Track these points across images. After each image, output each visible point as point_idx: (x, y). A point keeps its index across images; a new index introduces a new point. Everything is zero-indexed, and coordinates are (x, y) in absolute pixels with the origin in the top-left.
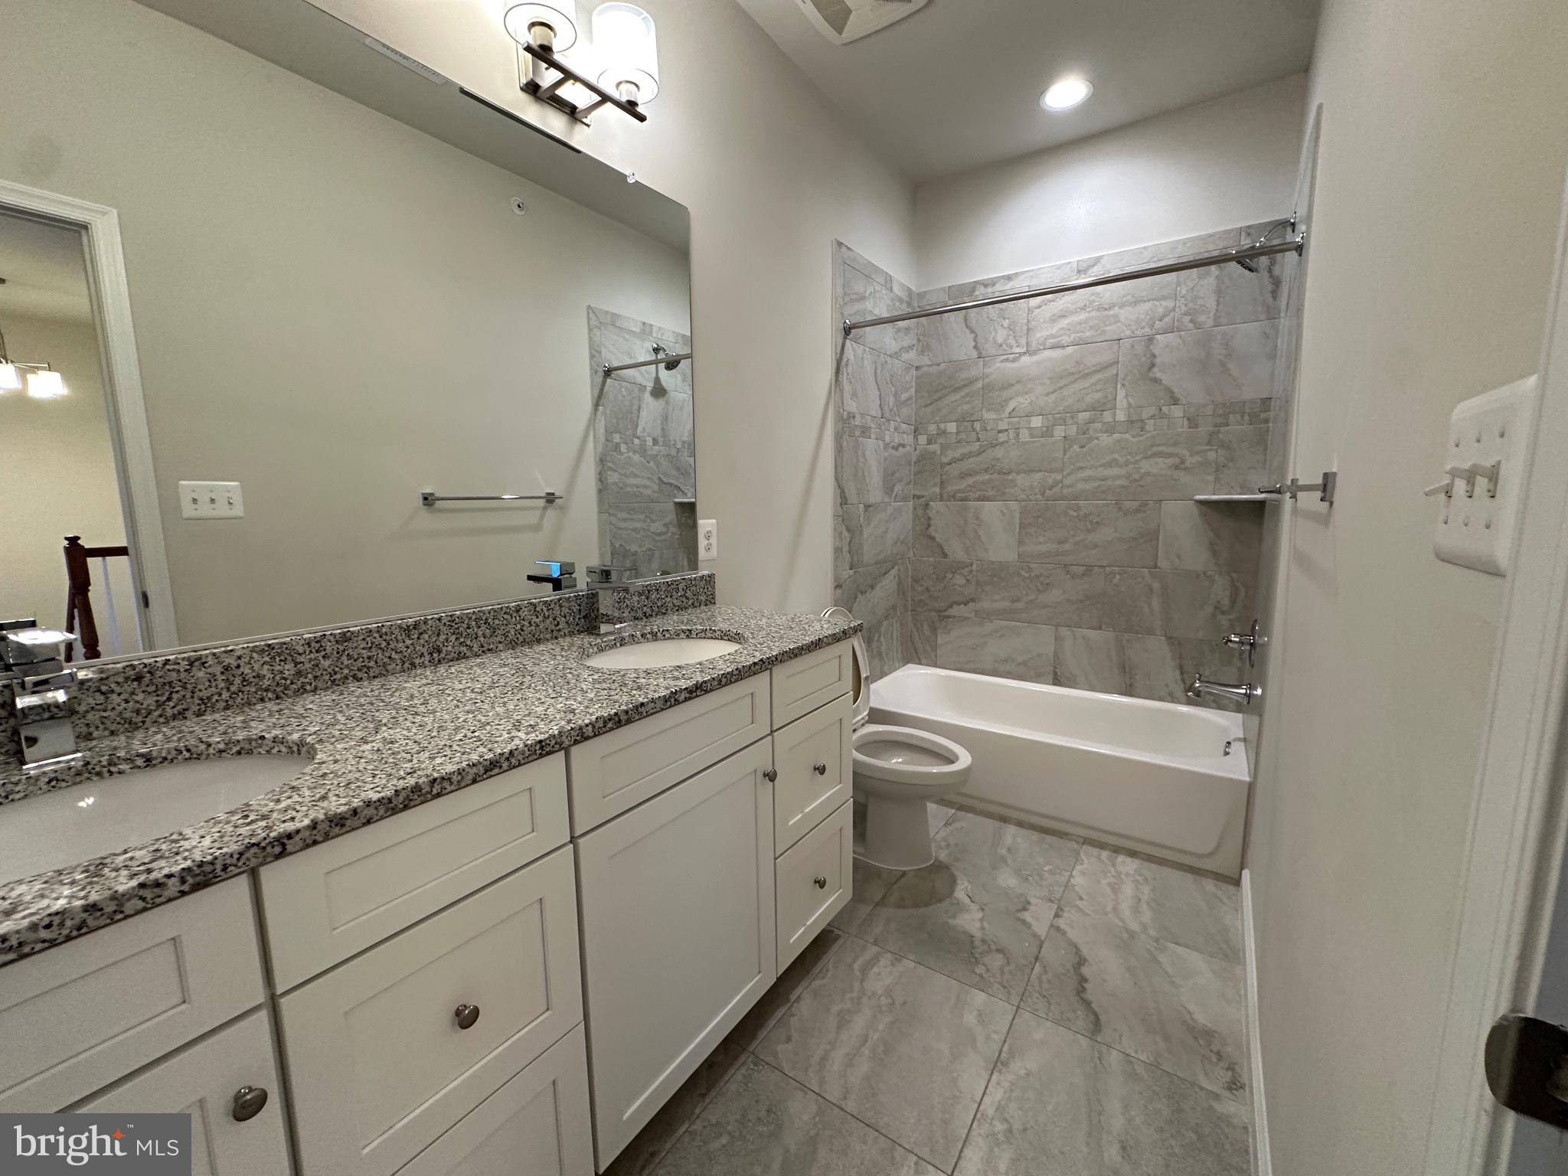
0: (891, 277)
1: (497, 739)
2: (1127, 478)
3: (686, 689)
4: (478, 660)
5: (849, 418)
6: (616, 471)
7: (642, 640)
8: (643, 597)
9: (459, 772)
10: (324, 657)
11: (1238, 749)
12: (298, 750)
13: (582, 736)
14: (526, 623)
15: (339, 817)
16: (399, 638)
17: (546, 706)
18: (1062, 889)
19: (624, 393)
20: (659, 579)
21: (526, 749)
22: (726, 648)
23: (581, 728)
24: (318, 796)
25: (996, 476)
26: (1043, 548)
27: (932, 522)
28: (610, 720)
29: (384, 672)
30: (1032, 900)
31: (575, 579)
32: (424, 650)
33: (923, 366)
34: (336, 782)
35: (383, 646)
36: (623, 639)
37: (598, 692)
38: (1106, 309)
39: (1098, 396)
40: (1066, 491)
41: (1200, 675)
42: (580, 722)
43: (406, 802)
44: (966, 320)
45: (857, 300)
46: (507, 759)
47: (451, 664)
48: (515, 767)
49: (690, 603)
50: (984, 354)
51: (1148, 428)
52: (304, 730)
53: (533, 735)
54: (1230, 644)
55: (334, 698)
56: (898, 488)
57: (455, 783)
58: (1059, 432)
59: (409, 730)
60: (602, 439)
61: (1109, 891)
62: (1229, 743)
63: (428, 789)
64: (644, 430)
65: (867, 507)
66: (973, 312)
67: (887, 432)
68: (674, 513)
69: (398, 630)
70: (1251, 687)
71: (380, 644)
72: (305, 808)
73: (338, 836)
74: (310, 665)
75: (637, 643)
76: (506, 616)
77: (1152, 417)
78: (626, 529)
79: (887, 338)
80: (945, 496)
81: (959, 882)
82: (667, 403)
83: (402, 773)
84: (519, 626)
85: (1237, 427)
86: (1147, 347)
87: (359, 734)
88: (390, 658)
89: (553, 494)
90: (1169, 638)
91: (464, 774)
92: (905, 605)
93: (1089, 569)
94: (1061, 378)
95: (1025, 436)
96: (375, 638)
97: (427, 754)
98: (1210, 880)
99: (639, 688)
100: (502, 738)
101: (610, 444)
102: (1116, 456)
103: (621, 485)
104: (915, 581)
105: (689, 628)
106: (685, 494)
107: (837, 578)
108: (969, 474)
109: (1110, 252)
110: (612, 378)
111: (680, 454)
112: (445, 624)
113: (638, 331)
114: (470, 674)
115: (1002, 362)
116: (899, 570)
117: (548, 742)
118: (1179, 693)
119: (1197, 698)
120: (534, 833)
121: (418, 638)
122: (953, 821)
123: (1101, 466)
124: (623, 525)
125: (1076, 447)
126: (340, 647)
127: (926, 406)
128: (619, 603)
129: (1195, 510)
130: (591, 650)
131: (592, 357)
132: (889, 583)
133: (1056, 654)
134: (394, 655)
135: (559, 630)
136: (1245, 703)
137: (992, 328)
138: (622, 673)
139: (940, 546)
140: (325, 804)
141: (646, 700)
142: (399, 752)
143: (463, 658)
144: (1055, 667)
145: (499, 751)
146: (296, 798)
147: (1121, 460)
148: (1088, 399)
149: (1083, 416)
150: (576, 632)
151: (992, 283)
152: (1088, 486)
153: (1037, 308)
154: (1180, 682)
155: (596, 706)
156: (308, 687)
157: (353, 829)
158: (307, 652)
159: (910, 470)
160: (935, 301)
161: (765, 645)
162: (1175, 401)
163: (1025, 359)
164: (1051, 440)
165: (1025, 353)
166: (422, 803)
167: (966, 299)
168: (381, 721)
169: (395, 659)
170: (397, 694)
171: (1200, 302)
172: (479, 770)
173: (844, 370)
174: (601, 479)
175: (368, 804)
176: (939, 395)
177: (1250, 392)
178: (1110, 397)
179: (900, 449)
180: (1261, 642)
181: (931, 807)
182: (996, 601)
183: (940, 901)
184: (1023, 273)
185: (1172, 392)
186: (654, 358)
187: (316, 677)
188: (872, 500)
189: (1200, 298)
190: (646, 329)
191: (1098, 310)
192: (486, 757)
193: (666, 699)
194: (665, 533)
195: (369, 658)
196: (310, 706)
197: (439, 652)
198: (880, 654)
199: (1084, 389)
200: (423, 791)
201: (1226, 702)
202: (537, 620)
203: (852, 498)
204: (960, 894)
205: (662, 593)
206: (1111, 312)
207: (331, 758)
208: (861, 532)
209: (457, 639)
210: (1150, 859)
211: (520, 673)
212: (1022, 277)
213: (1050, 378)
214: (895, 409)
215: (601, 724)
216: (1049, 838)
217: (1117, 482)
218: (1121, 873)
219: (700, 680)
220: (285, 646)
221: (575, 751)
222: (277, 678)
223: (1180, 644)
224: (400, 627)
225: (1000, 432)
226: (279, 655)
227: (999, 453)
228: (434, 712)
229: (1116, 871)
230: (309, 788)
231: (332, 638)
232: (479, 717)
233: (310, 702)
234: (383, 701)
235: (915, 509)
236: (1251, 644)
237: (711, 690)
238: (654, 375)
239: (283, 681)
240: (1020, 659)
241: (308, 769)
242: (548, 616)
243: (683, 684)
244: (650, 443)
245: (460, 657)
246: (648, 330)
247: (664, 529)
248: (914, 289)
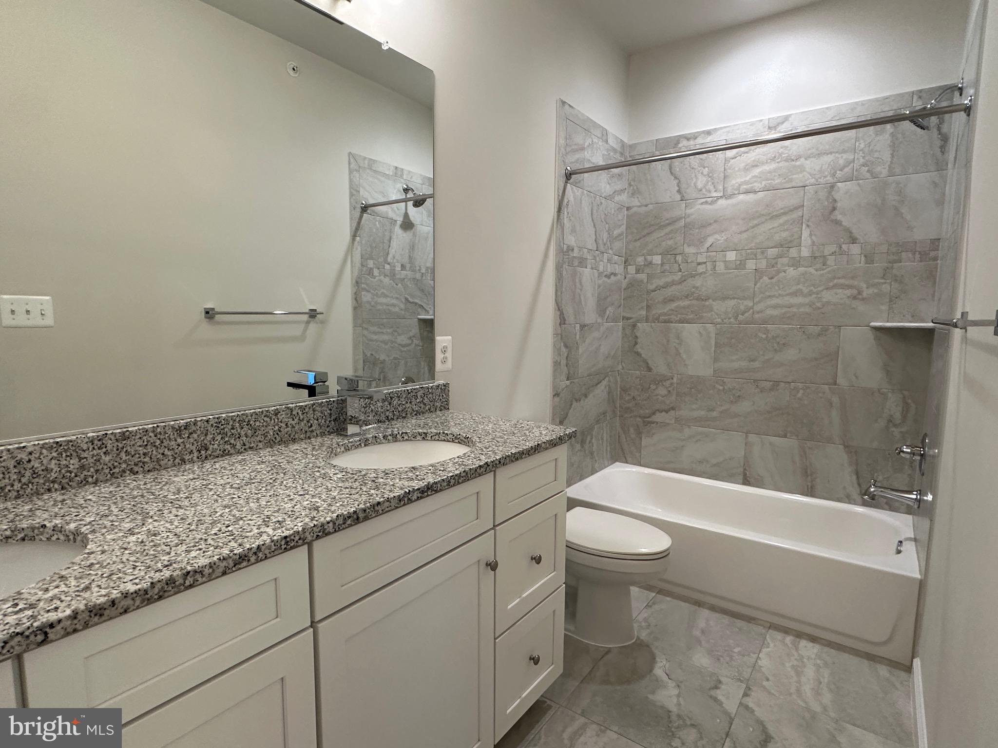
0: (606, 130)
1: (248, 534)
2: (810, 306)
3: (418, 489)
4: (240, 457)
5: (568, 251)
6: (369, 291)
7: (384, 441)
8: (386, 403)
9: (211, 566)
10: (105, 453)
11: (909, 548)
12: (74, 538)
13: (323, 531)
14: (283, 425)
15: (98, 607)
16: (172, 437)
17: (294, 503)
18: (750, 670)
19: (378, 225)
20: (401, 388)
21: (273, 544)
22: (455, 451)
23: (323, 525)
24: (83, 586)
25: (695, 302)
26: (736, 365)
27: (639, 340)
28: (349, 517)
29: (158, 467)
30: (723, 679)
31: (328, 386)
32: (193, 448)
33: (633, 207)
34: (100, 573)
35: (157, 444)
36: (367, 440)
37: (341, 490)
38: (793, 160)
39: (785, 234)
40: (756, 316)
41: (875, 481)
42: (322, 519)
43: (161, 594)
44: (670, 168)
45: (576, 151)
46: (255, 553)
47: (216, 460)
48: (261, 560)
49: (427, 408)
50: (686, 197)
51: (829, 263)
52: (81, 520)
53: (280, 531)
54: (901, 454)
55: (111, 489)
56: (610, 311)
57: (207, 575)
58: (751, 265)
59: (171, 523)
60: (358, 265)
61: (793, 673)
62: (901, 542)
63: (181, 581)
64: (394, 257)
65: (583, 327)
66: (676, 162)
67: (601, 263)
68: (418, 327)
69: (170, 430)
70: (921, 492)
71: (154, 442)
72: (69, 598)
73: (97, 624)
74: (92, 460)
75: (379, 443)
76: (266, 419)
77: (833, 254)
78: (376, 341)
79: (602, 183)
80: (651, 319)
81: (658, 659)
82: (414, 235)
83: (159, 565)
84: (277, 427)
85: (909, 264)
86: (830, 193)
87: (127, 525)
88: (163, 454)
89: (315, 310)
90: (846, 447)
91: (215, 566)
92: (614, 411)
93: (776, 384)
94: (753, 219)
95: (720, 267)
96: (150, 437)
97: (184, 547)
98: (884, 667)
99: (377, 488)
100: (252, 534)
101: (364, 269)
102: (800, 286)
103: (373, 303)
104: (624, 391)
105: (425, 431)
106: (427, 312)
107: (555, 387)
108: (672, 300)
109: (798, 112)
110: (368, 214)
111: (424, 278)
112: (212, 425)
113: (391, 174)
114: (232, 470)
115: (702, 204)
116: (609, 381)
117: (292, 537)
118: (855, 494)
119: (872, 501)
120: (278, 619)
121: (188, 437)
122: (654, 603)
123: (788, 295)
124: (375, 337)
125: (765, 278)
126: (119, 444)
127: (636, 241)
128: (365, 408)
129: (870, 335)
130: (338, 450)
131: (351, 195)
132: (600, 391)
133: (745, 457)
134: (167, 452)
135: (312, 431)
136: (916, 506)
137: (693, 175)
138: (363, 473)
139: (645, 361)
140: (87, 595)
141: (382, 499)
142: (159, 545)
143: (227, 455)
144: (745, 469)
145: (248, 546)
146: (63, 588)
147: (806, 291)
148: (777, 237)
149: (772, 252)
150: (326, 433)
151: (695, 136)
152: (775, 312)
153: (733, 159)
154: (856, 485)
155: (338, 505)
156: (90, 480)
157: (111, 618)
158: (90, 449)
159: (620, 296)
160: (642, 152)
161: (490, 449)
162: (854, 241)
163: (722, 202)
164: (743, 272)
165: (721, 197)
166: (176, 593)
167: (671, 150)
168: (148, 513)
169: (168, 456)
170: (165, 488)
171: (876, 155)
172: (229, 564)
173: (565, 211)
174: (356, 297)
175: (125, 595)
176: (646, 232)
177: (921, 234)
178: (796, 236)
179: (612, 277)
180: (931, 453)
181: (634, 590)
182: (694, 410)
183: (642, 677)
184: (721, 128)
185: (851, 233)
186: (404, 197)
187: (97, 471)
188: (587, 322)
189: (876, 151)
190: (398, 172)
191: (786, 160)
192: (235, 552)
193: (400, 499)
194: (409, 345)
195: (145, 454)
196: (89, 497)
197: (207, 449)
198: (592, 453)
199: (773, 228)
200: (177, 583)
201: (897, 504)
202: (293, 423)
203: (570, 319)
204: (658, 671)
205: (403, 400)
206: (798, 163)
207: (99, 549)
208: (578, 348)
209: (222, 438)
210: (830, 644)
211: (275, 471)
212: (719, 132)
213: (744, 219)
214: (608, 243)
215: (341, 521)
216: (740, 623)
217: (802, 310)
218: (803, 657)
219: (431, 481)
220: (71, 443)
221: (317, 545)
222: (63, 471)
223: (856, 452)
224: (173, 427)
225: (699, 264)
226: (66, 451)
227: (698, 282)
228: (196, 505)
229: (799, 655)
230: (76, 578)
231: (113, 438)
232: (235, 512)
233: (90, 493)
234: (153, 494)
235: (624, 329)
236: (922, 455)
237: (441, 490)
238: (404, 211)
239: (69, 474)
240: (714, 461)
241: (77, 559)
242: (303, 419)
243: (417, 485)
244: (398, 268)
245: (225, 454)
246: (399, 173)
247: (409, 342)
248: (626, 141)
